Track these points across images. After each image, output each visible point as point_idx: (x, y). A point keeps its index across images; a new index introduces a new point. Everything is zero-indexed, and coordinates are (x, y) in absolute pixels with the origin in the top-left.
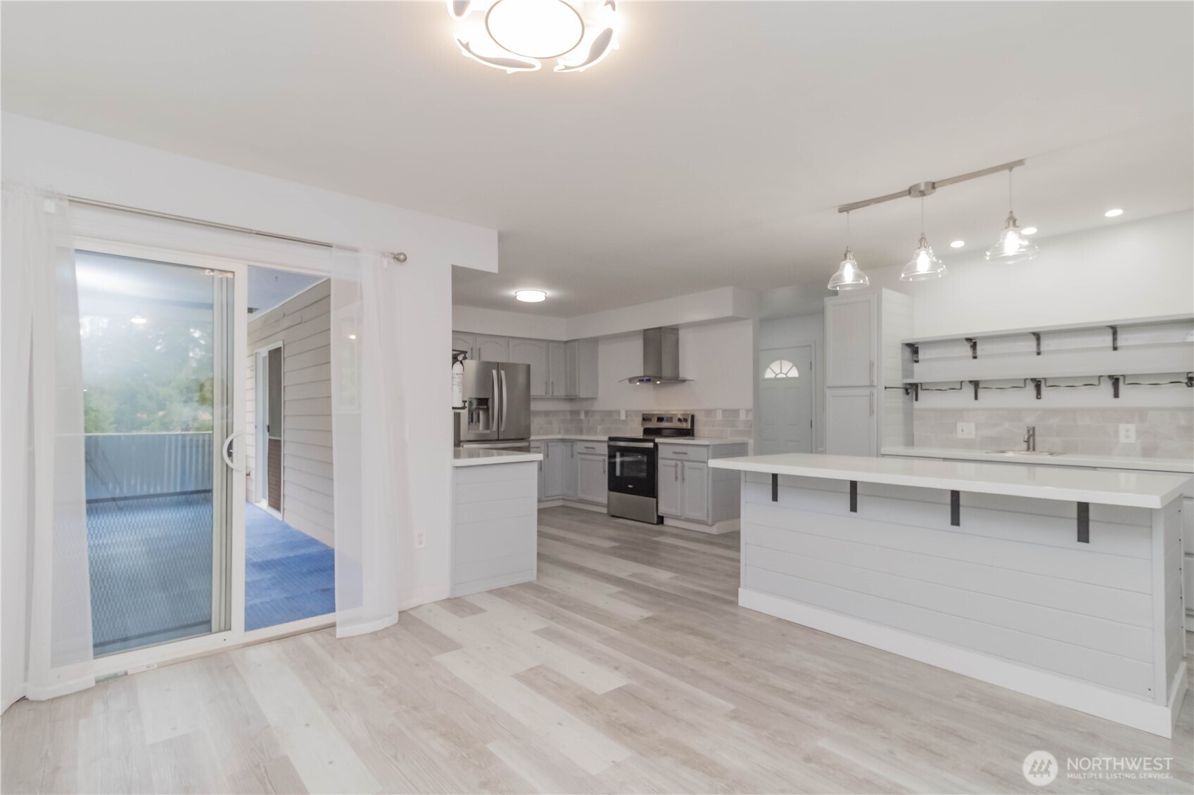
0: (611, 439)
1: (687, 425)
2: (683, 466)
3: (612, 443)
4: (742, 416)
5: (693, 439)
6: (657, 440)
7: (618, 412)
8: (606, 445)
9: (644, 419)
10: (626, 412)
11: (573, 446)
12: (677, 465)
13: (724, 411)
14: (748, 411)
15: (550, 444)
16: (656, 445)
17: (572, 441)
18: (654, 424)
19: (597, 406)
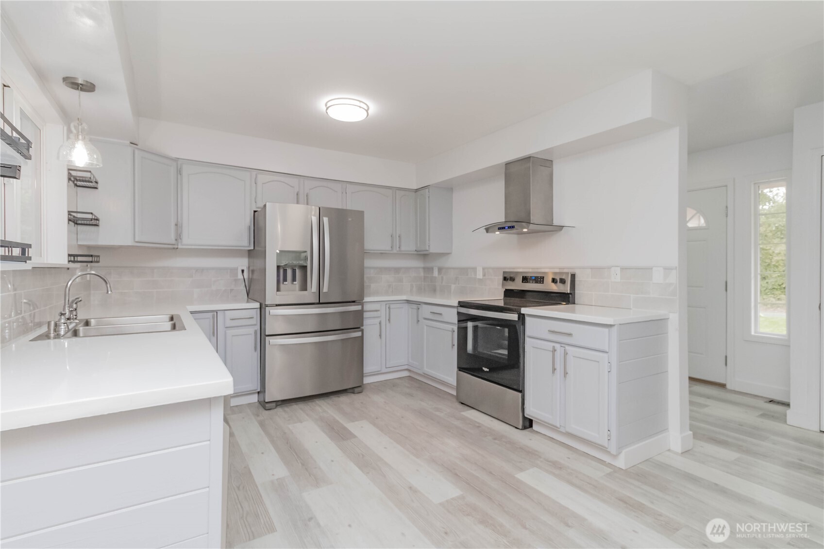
0: (462, 304)
1: (567, 289)
2: (566, 354)
3: (463, 310)
4: (658, 276)
5: (573, 311)
6: (524, 310)
7: (474, 269)
8: (455, 311)
9: (505, 279)
10: (483, 269)
11: (418, 309)
12: (554, 350)
13: (623, 269)
14: (667, 269)
15: (392, 306)
16: (522, 317)
17: (418, 303)
18: (518, 285)
19: (452, 262)
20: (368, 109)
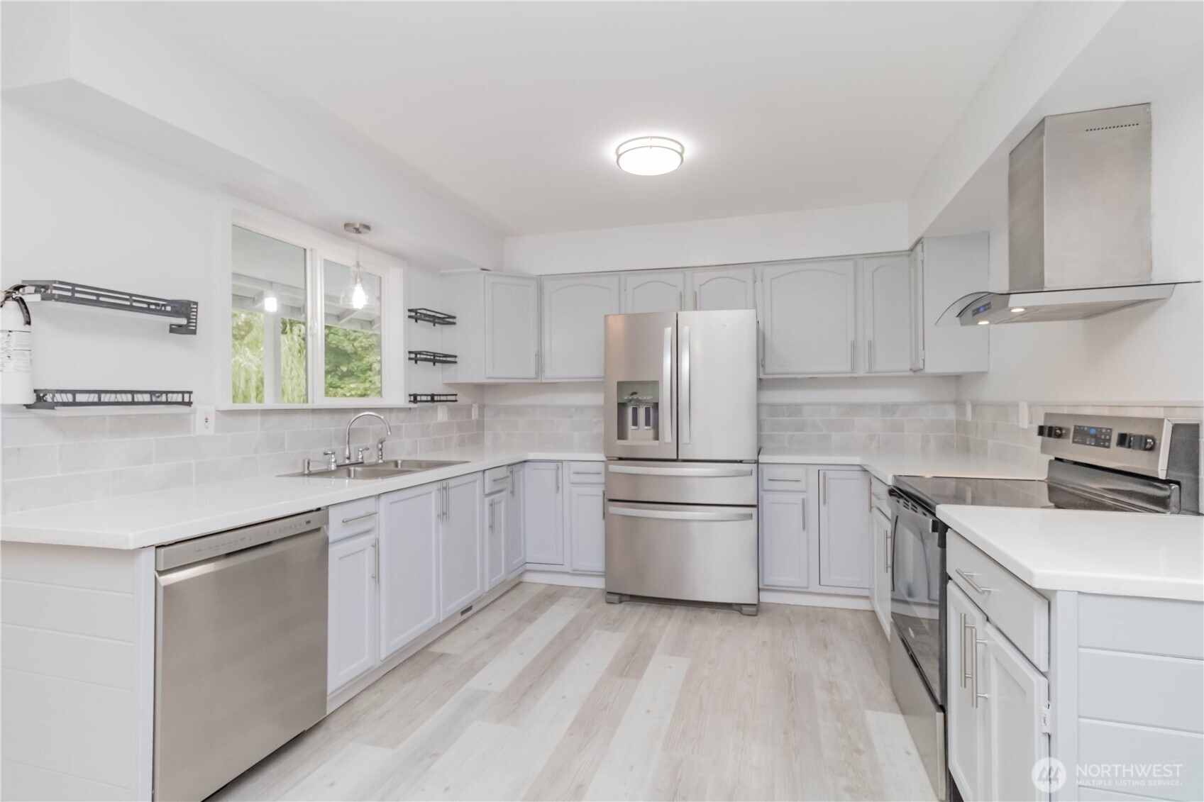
18: (1069, 451)
20: (683, 151)
